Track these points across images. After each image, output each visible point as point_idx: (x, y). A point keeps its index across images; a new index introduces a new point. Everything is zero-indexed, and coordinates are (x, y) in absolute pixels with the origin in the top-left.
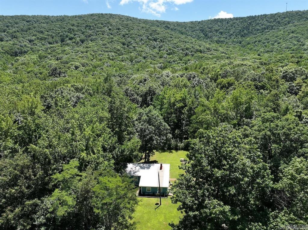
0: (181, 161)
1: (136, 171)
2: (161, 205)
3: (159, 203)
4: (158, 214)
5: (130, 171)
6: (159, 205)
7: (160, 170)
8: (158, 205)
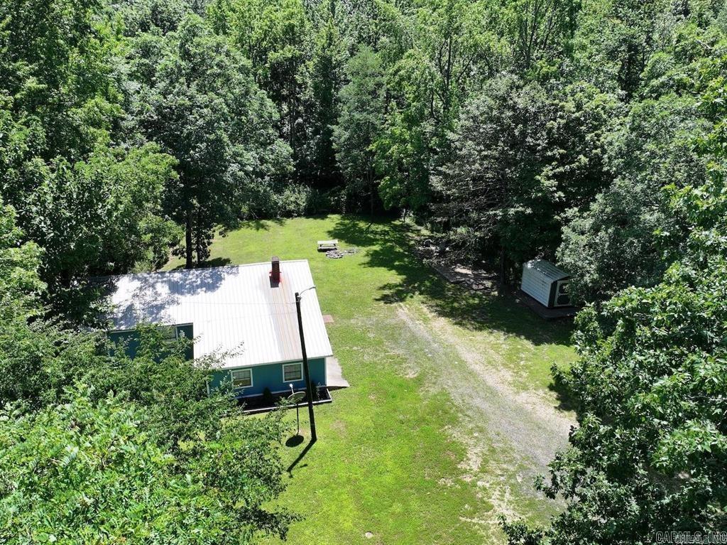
0: (320, 251)
1: (158, 303)
2: (314, 439)
3: (307, 434)
4: (319, 493)
5: (130, 308)
6: (307, 441)
7: (272, 286)
8: (303, 446)
